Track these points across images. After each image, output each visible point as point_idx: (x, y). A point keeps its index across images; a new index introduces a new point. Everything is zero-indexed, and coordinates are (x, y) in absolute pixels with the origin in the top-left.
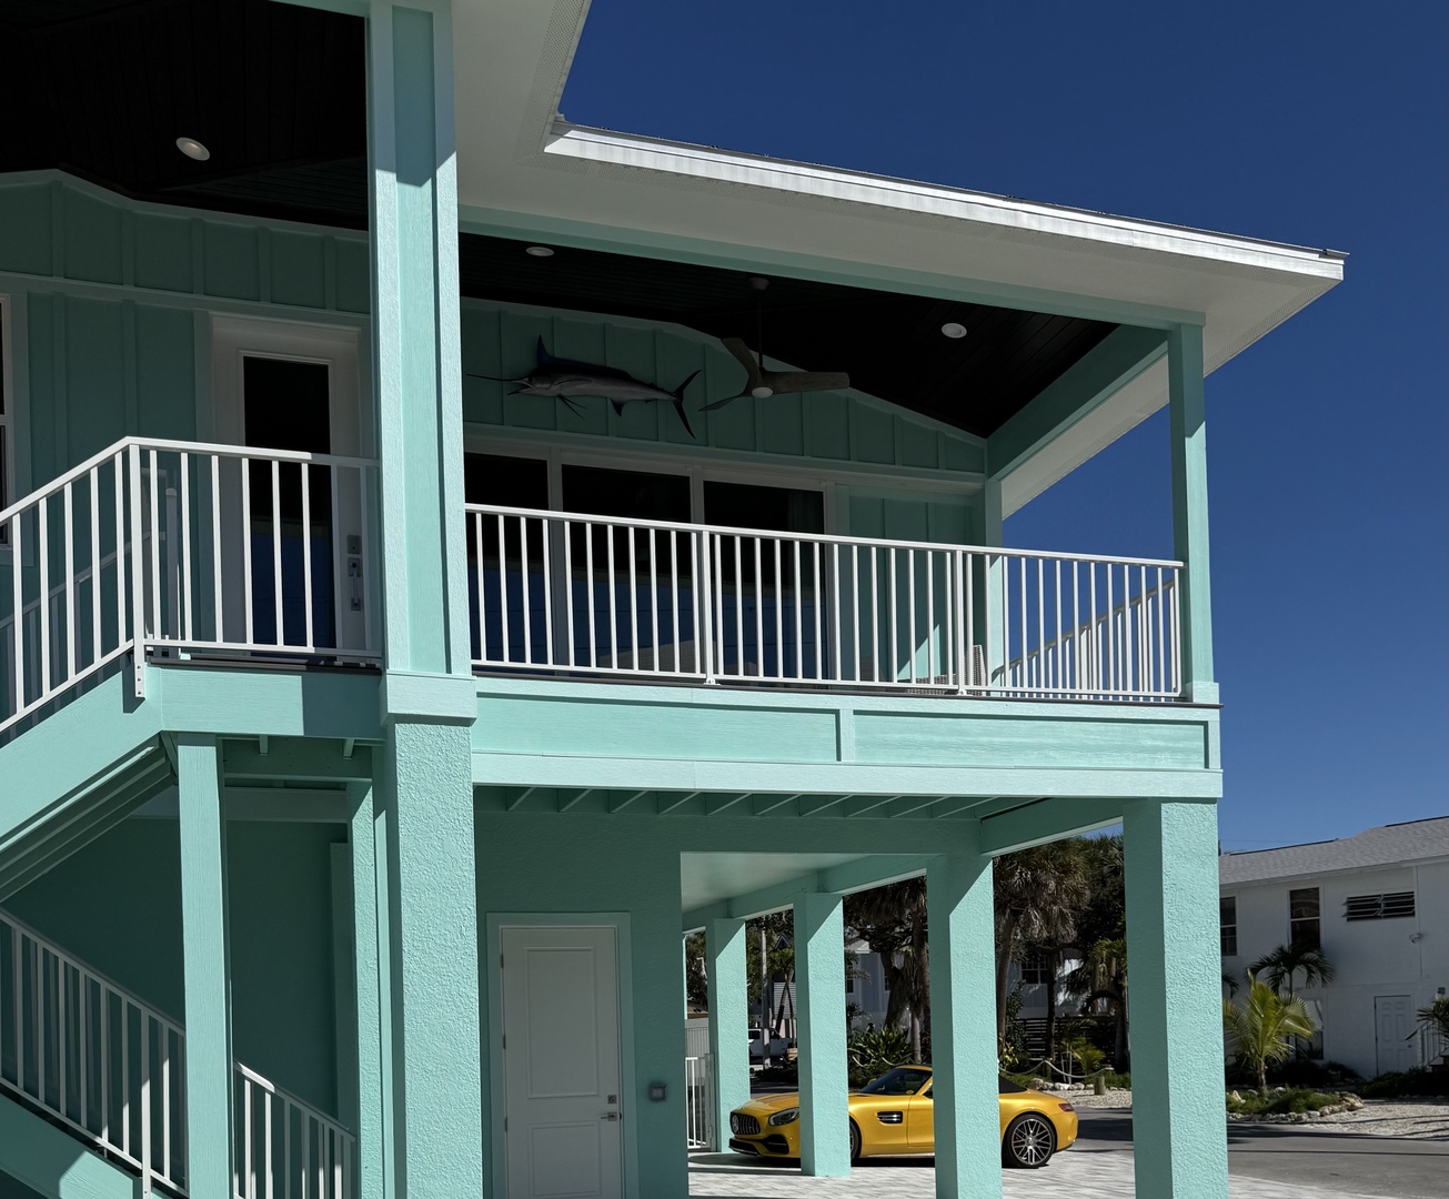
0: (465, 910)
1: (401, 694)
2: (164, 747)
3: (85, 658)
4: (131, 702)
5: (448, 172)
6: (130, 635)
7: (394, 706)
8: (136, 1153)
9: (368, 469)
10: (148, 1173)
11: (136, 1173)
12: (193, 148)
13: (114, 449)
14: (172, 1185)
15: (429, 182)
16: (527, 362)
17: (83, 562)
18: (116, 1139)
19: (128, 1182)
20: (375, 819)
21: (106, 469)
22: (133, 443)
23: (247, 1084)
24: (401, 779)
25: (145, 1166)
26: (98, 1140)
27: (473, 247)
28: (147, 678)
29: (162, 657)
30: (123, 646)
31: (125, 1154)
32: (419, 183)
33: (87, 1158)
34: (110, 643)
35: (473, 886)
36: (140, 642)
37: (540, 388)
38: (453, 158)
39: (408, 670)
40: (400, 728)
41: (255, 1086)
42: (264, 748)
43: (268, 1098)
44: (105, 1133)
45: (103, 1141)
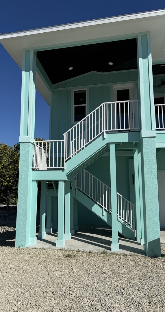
0: (155, 168)
1: (143, 134)
2: (108, 145)
3: (97, 134)
4: (104, 139)
5: (150, 56)
6: (104, 130)
7: (142, 136)
8: (102, 205)
9: (138, 102)
10: (104, 208)
11: (102, 208)
12: (111, 64)
13: (102, 105)
14: (107, 210)
15: (147, 58)
16: (160, 83)
17: (97, 120)
18: (99, 202)
19: (101, 209)
20: (138, 154)
21: (101, 108)
22: (104, 103)
23: (118, 195)
24: (144, 147)
25: (104, 207)
26: (97, 202)
27: (154, 67)
28: (106, 135)
29: (107, 132)
30: (103, 131)
31: (101, 205)
32: (146, 59)
33: (96, 205)
34: (101, 131)
35: (156, 163)
36: (105, 130)
37: (163, 86)
38: (151, 54)
39: (145, 130)
40: (143, 139)
41: (119, 196)
42: (121, 145)
43: (121, 198)
44: (98, 201)
45: (98, 202)
